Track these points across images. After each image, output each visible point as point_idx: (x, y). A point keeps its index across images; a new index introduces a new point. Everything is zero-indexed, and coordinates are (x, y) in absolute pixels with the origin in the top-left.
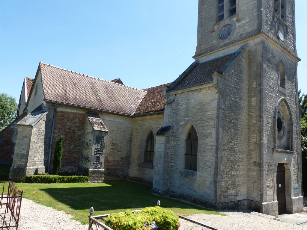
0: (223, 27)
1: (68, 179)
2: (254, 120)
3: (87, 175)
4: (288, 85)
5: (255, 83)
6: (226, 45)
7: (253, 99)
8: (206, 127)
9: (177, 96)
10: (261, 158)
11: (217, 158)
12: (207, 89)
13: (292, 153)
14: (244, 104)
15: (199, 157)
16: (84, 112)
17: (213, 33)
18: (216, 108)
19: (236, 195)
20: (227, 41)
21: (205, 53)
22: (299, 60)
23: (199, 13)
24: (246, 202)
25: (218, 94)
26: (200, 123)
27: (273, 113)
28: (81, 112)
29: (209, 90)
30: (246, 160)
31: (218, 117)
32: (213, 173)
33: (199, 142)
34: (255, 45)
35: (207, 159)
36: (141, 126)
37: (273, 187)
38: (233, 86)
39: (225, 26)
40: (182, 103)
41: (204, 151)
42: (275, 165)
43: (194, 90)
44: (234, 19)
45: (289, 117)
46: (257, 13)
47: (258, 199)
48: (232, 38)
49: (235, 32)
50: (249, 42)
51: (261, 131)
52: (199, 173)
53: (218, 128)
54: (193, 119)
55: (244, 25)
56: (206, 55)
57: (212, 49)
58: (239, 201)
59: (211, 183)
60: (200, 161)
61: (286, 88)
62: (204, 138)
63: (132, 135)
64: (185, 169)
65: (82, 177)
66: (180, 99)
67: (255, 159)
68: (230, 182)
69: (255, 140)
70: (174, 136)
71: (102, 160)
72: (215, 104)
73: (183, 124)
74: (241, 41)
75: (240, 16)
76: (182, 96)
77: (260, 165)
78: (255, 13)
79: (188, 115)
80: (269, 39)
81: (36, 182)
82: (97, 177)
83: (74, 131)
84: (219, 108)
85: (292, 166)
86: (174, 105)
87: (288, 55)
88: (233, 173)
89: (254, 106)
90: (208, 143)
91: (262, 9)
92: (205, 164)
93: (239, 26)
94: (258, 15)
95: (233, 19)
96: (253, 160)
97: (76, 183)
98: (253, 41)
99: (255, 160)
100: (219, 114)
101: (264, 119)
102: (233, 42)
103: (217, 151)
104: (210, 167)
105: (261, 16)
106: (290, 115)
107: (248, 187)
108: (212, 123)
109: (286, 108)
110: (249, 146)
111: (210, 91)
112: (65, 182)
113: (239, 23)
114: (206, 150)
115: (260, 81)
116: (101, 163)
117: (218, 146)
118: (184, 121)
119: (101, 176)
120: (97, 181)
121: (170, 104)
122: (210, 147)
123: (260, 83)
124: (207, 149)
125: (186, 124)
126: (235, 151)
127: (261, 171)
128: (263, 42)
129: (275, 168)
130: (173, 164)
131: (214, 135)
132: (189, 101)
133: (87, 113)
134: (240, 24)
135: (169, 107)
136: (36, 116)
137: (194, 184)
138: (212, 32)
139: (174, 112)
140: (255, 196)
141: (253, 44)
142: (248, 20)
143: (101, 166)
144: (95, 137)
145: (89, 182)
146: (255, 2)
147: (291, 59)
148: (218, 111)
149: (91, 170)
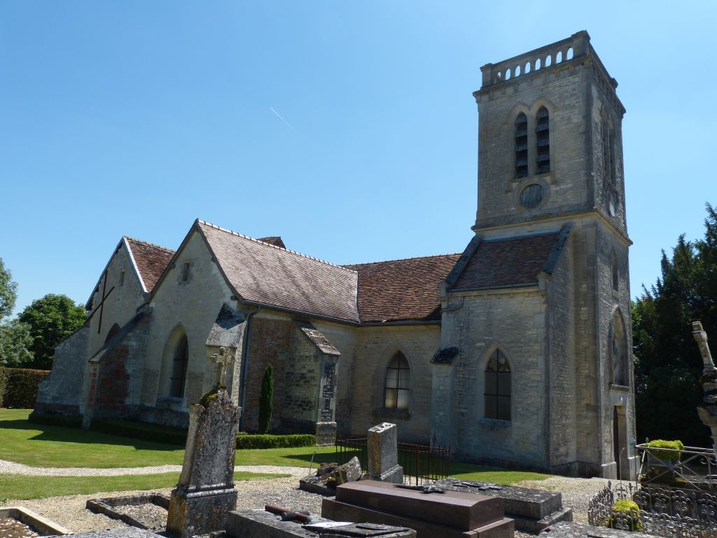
0: (527, 187)
1: (290, 440)
2: (586, 341)
3: (314, 433)
4: (621, 285)
5: (584, 286)
6: (536, 218)
7: (583, 309)
8: (525, 352)
9: (467, 299)
10: (597, 399)
11: (548, 399)
12: (527, 294)
13: (627, 390)
14: (571, 317)
15: (515, 397)
16: (289, 319)
17: (510, 194)
18: (543, 326)
19: (567, 455)
20: (535, 212)
21: (495, 226)
22: (631, 243)
23: (480, 153)
24: (576, 464)
25: (545, 306)
26: (514, 347)
27: (607, 331)
28: (285, 319)
29: (529, 296)
30: (575, 402)
31: (547, 339)
32: (541, 421)
33: (514, 376)
34: (584, 226)
35: (529, 402)
36: (376, 343)
37: (610, 442)
38: (560, 290)
39: (530, 186)
40: (479, 311)
41: (525, 390)
42: (611, 409)
43: (501, 294)
44: (548, 179)
45: (623, 334)
46: (585, 178)
47: (594, 460)
48: (544, 208)
49: (550, 200)
50: (574, 220)
51: (596, 358)
52: (516, 423)
53: (547, 356)
54: (501, 340)
55: (565, 192)
56: (496, 229)
57: (509, 221)
58: (570, 463)
59: (538, 438)
60: (517, 405)
61: (619, 290)
62: (523, 370)
63: (355, 357)
64: (486, 417)
65: (309, 437)
66: (474, 305)
67: (588, 399)
68: (561, 435)
69: (587, 371)
70: (464, 364)
71: (333, 406)
72: (540, 319)
73: (483, 346)
74: (561, 216)
75: (558, 176)
76: (478, 301)
77: (596, 409)
78: (583, 178)
79: (490, 332)
80: (602, 219)
81: (246, 448)
82: (327, 435)
83: (275, 353)
84: (547, 325)
85: (627, 409)
86: (462, 313)
87: (620, 238)
88: (564, 422)
89: (585, 320)
90: (530, 378)
91: (593, 174)
92: (527, 409)
93: (557, 191)
94: (587, 181)
95: (545, 178)
96: (584, 402)
97: (301, 446)
98: (579, 220)
99: (589, 402)
100: (549, 335)
101: (601, 341)
102: (548, 216)
103: (547, 389)
104: (537, 414)
105: (592, 184)
106: (625, 331)
107: (578, 443)
108: (537, 347)
109: (620, 320)
110: (577, 381)
111: (530, 298)
112: (286, 446)
113: (557, 186)
114: (527, 389)
115: (594, 283)
116: (331, 411)
117: (549, 383)
118: (484, 341)
119: (332, 435)
120: (327, 443)
121: (452, 311)
122: (535, 384)
123: (594, 287)
124: (530, 387)
125: (488, 346)
126: (563, 389)
127: (598, 418)
128: (595, 224)
129: (611, 413)
130: (464, 411)
131: (541, 365)
132: (491, 310)
133: (294, 320)
134: (558, 188)
135: (450, 315)
136: (231, 329)
137: (507, 441)
138: (507, 192)
139: (462, 325)
140: (589, 455)
141: (580, 224)
142: (571, 185)
143: (331, 417)
144: (324, 366)
145: (317, 445)
146: (582, 160)
147: (623, 243)
148: (548, 330)
149: (319, 423)
